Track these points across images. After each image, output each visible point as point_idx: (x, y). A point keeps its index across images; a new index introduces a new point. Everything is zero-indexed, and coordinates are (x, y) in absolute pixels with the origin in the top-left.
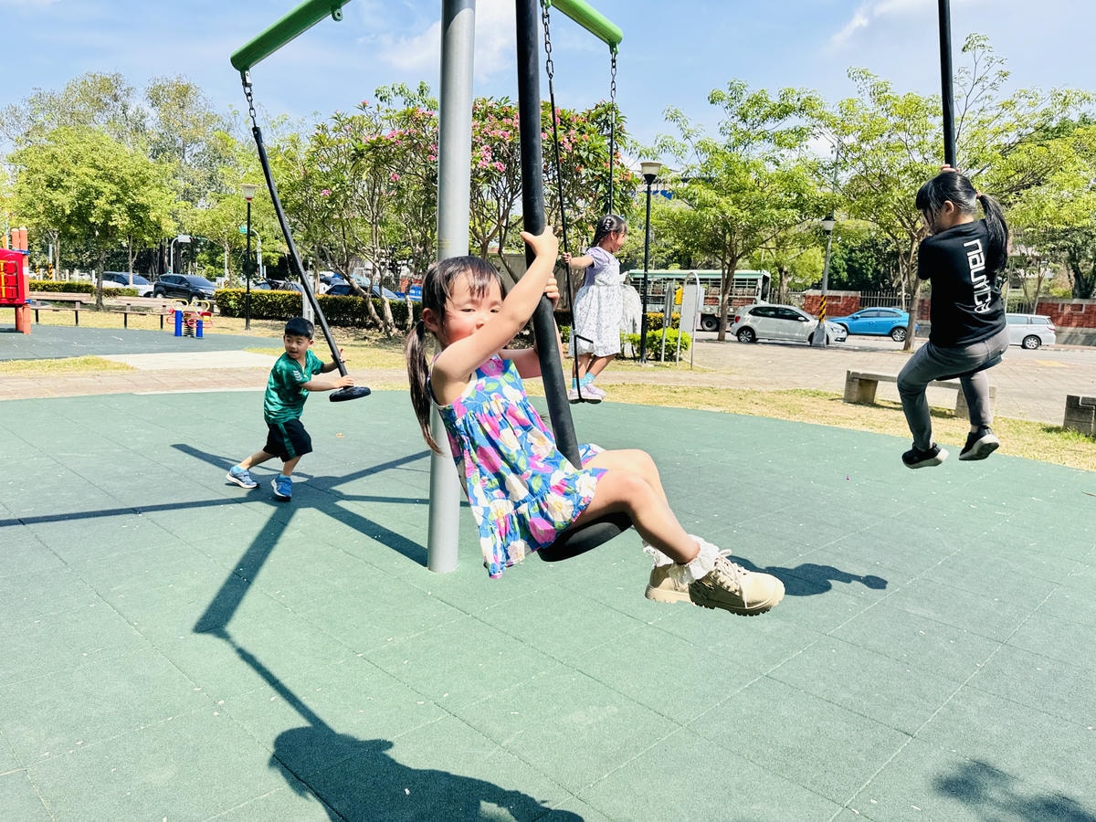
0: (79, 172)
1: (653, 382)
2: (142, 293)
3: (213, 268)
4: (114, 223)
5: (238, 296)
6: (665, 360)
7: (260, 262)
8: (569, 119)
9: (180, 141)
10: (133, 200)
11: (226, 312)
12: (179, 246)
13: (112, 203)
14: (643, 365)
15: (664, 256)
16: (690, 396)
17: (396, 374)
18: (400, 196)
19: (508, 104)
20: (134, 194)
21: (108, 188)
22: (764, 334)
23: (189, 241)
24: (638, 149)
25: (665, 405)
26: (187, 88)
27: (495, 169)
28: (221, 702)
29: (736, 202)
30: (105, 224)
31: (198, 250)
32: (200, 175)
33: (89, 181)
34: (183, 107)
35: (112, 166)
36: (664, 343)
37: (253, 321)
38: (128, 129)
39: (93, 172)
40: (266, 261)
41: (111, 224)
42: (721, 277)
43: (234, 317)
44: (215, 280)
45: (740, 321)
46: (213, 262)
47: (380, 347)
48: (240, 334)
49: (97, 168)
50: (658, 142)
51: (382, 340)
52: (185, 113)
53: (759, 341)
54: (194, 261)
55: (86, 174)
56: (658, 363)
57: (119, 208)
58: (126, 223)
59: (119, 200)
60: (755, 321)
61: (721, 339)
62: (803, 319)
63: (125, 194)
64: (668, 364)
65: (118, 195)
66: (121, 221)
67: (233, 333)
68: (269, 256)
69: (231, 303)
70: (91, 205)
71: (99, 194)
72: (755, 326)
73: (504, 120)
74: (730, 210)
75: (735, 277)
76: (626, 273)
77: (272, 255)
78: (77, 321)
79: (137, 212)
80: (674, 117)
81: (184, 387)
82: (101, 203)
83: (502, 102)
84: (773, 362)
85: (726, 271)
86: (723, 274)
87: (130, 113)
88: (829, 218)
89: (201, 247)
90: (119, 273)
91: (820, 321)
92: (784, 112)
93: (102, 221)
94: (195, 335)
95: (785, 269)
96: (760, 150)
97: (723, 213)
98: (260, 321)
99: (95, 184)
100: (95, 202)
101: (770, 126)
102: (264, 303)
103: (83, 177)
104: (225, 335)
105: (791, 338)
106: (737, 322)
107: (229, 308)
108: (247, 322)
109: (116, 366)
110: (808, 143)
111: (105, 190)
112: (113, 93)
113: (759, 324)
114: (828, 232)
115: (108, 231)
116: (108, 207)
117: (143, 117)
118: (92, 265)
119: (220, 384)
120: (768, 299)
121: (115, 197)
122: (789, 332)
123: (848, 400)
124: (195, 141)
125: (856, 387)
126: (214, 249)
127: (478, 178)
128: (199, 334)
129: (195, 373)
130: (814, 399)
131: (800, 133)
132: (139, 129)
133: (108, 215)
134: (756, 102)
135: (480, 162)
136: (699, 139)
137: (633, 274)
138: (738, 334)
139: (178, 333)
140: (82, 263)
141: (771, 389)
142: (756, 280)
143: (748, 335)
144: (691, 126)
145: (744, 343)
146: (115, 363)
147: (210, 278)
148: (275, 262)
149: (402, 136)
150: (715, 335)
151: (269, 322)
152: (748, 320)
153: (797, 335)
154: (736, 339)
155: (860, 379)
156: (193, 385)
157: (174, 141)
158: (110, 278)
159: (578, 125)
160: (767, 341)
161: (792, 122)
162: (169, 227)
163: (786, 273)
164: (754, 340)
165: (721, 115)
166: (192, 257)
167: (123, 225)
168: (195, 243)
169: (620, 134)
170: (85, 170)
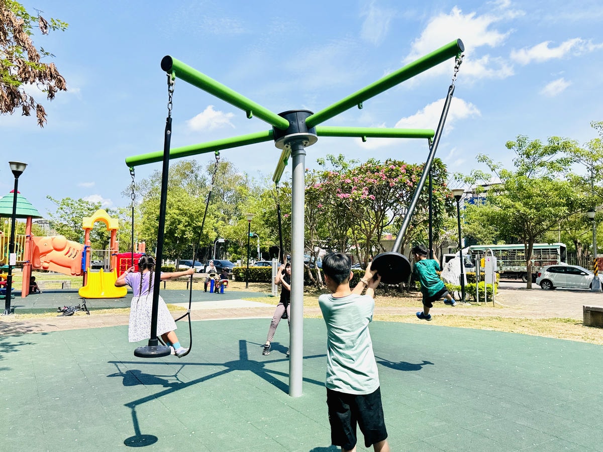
0: (171, 212)
1: (462, 314)
2: (198, 271)
3: (236, 255)
4: (186, 236)
5: (244, 270)
6: (479, 301)
7: (258, 251)
8: (411, 170)
9: (222, 191)
10: (196, 224)
11: (238, 279)
12: (219, 244)
13: (186, 226)
14: (464, 304)
15: (493, 236)
16: (482, 322)
17: (311, 310)
18: (324, 215)
19: (379, 164)
20: (196, 221)
21: (184, 219)
22: (558, 284)
23: (224, 242)
24: (463, 178)
25: (463, 327)
26: (226, 164)
27: (370, 199)
28: (193, 432)
29: (526, 204)
30: (182, 237)
31: (229, 246)
32: (230, 207)
33: (175, 216)
34: (224, 174)
35: (187, 208)
36: (478, 291)
37: (250, 284)
38: (197, 187)
39: (177, 212)
40: (262, 250)
41: (185, 236)
42: (524, 248)
43: (242, 281)
44: (236, 262)
45: (541, 276)
46: (236, 252)
47: (314, 296)
48: (243, 291)
49: (180, 210)
50: (473, 174)
51: (316, 292)
52: (225, 177)
53: (558, 288)
54: (226, 252)
55: (175, 213)
56: (475, 303)
57: (189, 229)
58: (192, 236)
59: (189, 225)
60: (552, 276)
61: (529, 288)
62: (584, 274)
63: (192, 222)
64: (480, 303)
65: (189, 222)
66: (189, 235)
67: (239, 290)
68: (264, 247)
69: (241, 274)
70: (176, 228)
71: (180, 222)
72: (552, 279)
73: (376, 173)
74: (523, 209)
75: (533, 248)
76: (468, 248)
77: (266, 246)
78: (165, 287)
79: (198, 231)
80: (483, 160)
81: (207, 318)
82: (181, 226)
83: (376, 164)
84: (552, 302)
85: (528, 245)
86: (526, 246)
87: (198, 179)
88: (591, 210)
89: (230, 244)
90: (188, 260)
91: (595, 275)
92: (554, 150)
93: (181, 235)
94: (220, 292)
95: (579, 241)
96: (540, 173)
97: (519, 211)
98: (254, 283)
99: (178, 217)
100: (178, 226)
101: (545, 158)
102: (257, 273)
103: (173, 215)
104: (236, 292)
105: (579, 286)
106: (539, 277)
107: (240, 277)
108: (247, 284)
109: (179, 308)
110: (570, 167)
111: (183, 220)
112: (192, 169)
113: (555, 278)
114: (592, 219)
115: (183, 240)
116: (184, 228)
117: (205, 180)
118: (176, 257)
119: (225, 316)
120: (566, 261)
121: (187, 223)
122: (576, 282)
123: (586, 324)
124: (229, 190)
125: (589, 316)
126: (236, 245)
127: (361, 204)
128: (222, 291)
129: (214, 311)
130: (565, 324)
131: (566, 162)
132: (203, 186)
133: (183, 232)
134: (535, 146)
135: (361, 196)
136: (500, 169)
137: (473, 248)
138: (541, 284)
139: (211, 291)
140: (171, 255)
141: (539, 318)
142: (556, 249)
143: (548, 285)
144: (494, 163)
145: (546, 290)
146: (179, 307)
147: (234, 261)
148: (267, 250)
149: (323, 185)
150: (525, 285)
151: (259, 284)
152: (547, 275)
153: (582, 284)
154: (540, 287)
155: (591, 311)
156: (212, 317)
157: (219, 191)
158: (183, 263)
159: (417, 172)
160: (561, 288)
161: (560, 155)
162: (213, 235)
163: (579, 244)
164: (552, 288)
165: (514, 155)
166: (225, 250)
167: (190, 237)
168: (227, 242)
169: (444, 174)
170: (174, 211)
